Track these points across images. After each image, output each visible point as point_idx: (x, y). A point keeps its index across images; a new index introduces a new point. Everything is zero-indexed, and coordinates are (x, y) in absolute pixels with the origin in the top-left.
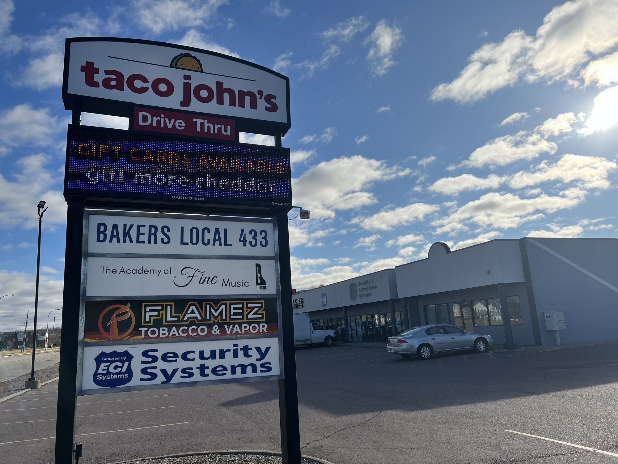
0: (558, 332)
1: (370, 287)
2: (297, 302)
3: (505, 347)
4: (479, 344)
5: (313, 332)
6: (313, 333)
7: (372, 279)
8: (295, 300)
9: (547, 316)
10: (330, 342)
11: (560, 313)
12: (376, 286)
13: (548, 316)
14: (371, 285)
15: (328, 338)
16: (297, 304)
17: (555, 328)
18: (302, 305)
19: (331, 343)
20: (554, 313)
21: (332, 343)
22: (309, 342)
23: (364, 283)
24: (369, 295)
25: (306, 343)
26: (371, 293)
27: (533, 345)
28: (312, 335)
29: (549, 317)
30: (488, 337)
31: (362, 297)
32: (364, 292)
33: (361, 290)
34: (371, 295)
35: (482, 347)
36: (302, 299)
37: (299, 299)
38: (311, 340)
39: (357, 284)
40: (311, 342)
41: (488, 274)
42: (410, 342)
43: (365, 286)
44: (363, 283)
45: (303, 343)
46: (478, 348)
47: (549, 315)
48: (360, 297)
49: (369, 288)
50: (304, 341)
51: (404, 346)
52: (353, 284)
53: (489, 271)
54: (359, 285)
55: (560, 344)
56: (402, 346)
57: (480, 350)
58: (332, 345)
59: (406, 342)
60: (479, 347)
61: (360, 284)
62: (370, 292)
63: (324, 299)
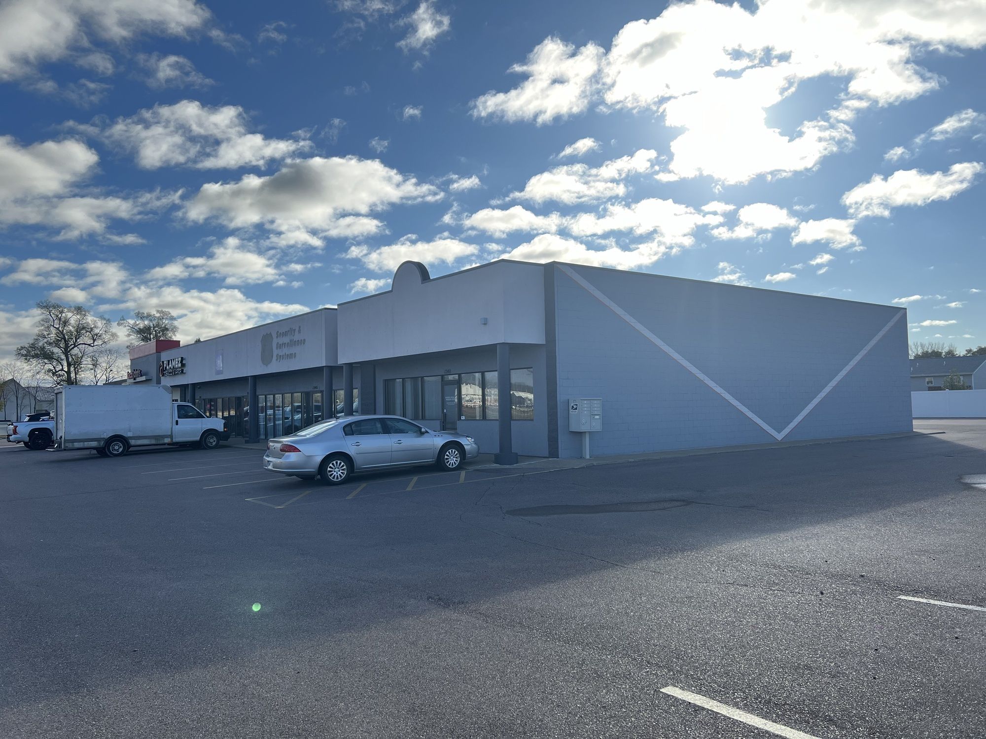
0: (587, 437)
1: (295, 341)
2: (173, 363)
3: (498, 459)
4: (447, 453)
5: (177, 421)
6: (177, 424)
7: (300, 327)
8: (171, 360)
9: (573, 406)
10: (213, 441)
11: (595, 402)
12: (304, 340)
13: (575, 407)
14: (297, 337)
15: (209, 433)
16: (173, 367)
17: (583, 429)
18: (182, 370)
19: (214, 443)
20: (585, 402)
21: (218, 442)
22: (167, 440)
23: (285, 334)
24: (291, 356)
25: (161, 442)
26: (295, 353)
27: (544, 457)
28: (174, 427)
29: (576, 409)
30: (468, 443)
31: (280, 358)
32: (286, 351)
33: (280, 346)
34: (295, 357)
35: (454, 459)
36: (182, 358)
37: (178, 358)
38: (171, 436)
39: (274, 335)
40: (172, 439)
41: (484, 324)
42: (305, 450)
43: (286, 340)
44: (283, 333)
45: (153, 442)
46: (446, 461)
47: (577, 405)
48: (277, 360)
49: (293, 343)
50: (156, 437)
51: (293, 457)
52: (267, 334)
53: (486, 319)
54: (277, 337)
55: (588, 457)
56: (289, 456)
57: (449, 465)
58: (218, 447)
59: (295, 450)
60: (447, 459)
61: (279, 335)
62: (292, 350)
63: (219, 362)
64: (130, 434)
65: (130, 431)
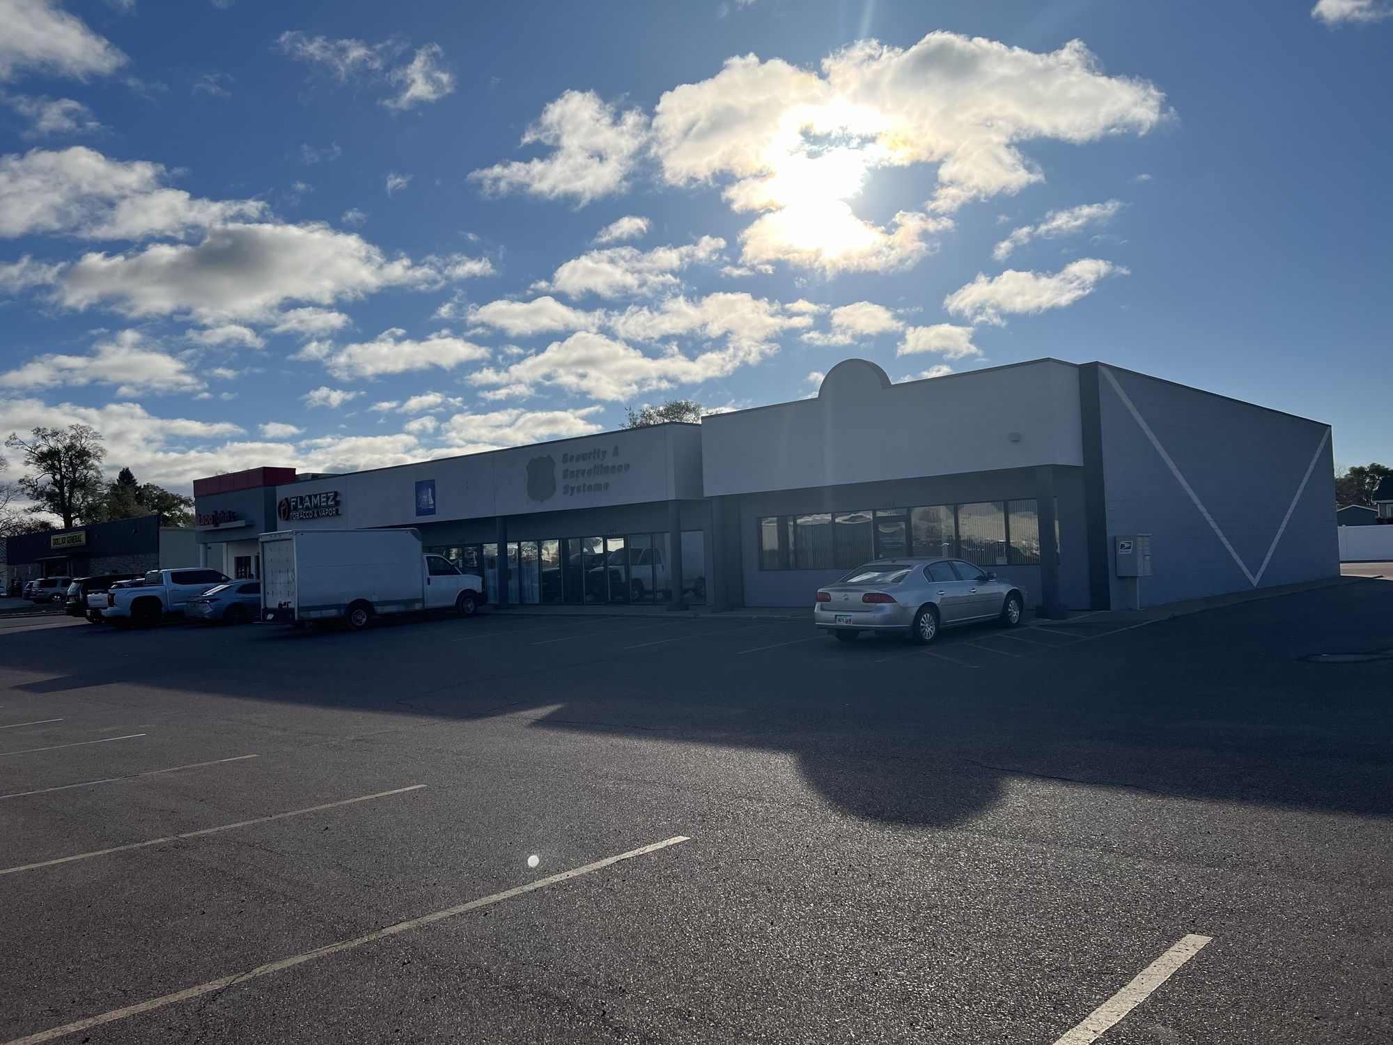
0: (1137, 583)
1: (607, 467)
2: (315, 501)
4: (1010, 605)
5: (429, 579)
6: (429, 584)
7: (616, 448)
8: (310, 496)
9: (1123, 545)
10: (470, 606)
11: (1146, 539)
12: (628, 465)
13: (1127, 546)
14: (610, 461)
15: (467, 594)
16: (316, 507)
17: (1139, 572)
18: (337, 510)
20: (1139, 539)
21: (476, 608)
22: (418, 606)
23: (583, 458)
24: (598, 487)
25: (411, 609)
26: (607, 483)
28: (425, 587)
31: (574, 491)
32: (585, 480)
33: (570, 474)
34: (606, 488)
35: (1015, 613)
36: (336, 493)
37: (327, 493)
38: (422, 600)
39: (557, 460)
40: (424, 605)
41: (1015, 441)
42: (900, 598)
43: (585, 465)
44: (578, 455)
45: (402, 608)
47: (1130, 543)
48: (566, 493)
49: (601, 470)
50: (405, 602)
51: (887, 608)
52: (540, 458)
53: (1018, 435)
54: (565, 462)
55: (1138, 608)
57: (1011, 620)
58: (475, 614)
59: (890, 600)
60: (1009, 613)
61: (569, 459)
62: (602, 479)
63: (425, 497)
64: (374, 599)
65: (374, 594)
